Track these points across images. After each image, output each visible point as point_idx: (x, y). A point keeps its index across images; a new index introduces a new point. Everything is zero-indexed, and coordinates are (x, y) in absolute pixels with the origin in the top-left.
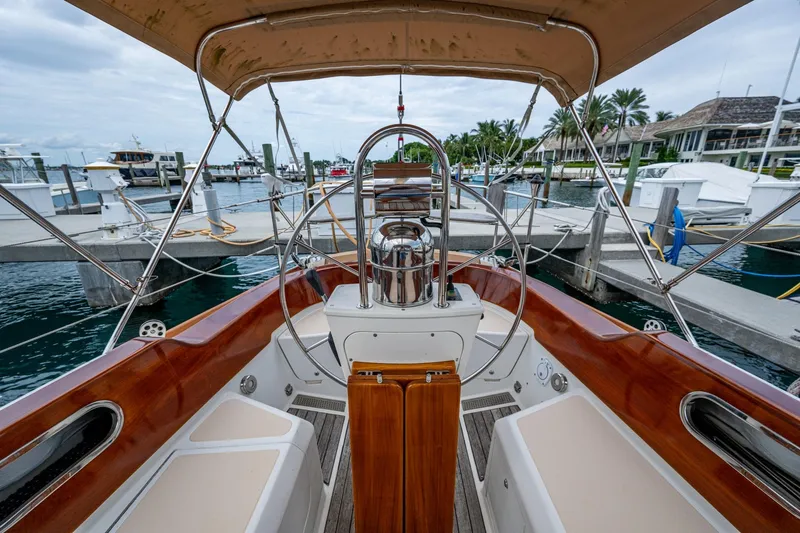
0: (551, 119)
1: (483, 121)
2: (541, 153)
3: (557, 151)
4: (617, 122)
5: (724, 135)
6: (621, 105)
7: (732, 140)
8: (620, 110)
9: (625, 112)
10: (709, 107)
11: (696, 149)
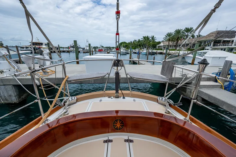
0: (166, 36)
1: (145, 36)
2: (162, 46)
3: (167, 45)
4: (186, 37)
5: (219, 42)
6: (187, 32)
7: (221, 44)
8: (186, 34)
9: (188, 34)
10: (214, 33)
11: (210, 46)
